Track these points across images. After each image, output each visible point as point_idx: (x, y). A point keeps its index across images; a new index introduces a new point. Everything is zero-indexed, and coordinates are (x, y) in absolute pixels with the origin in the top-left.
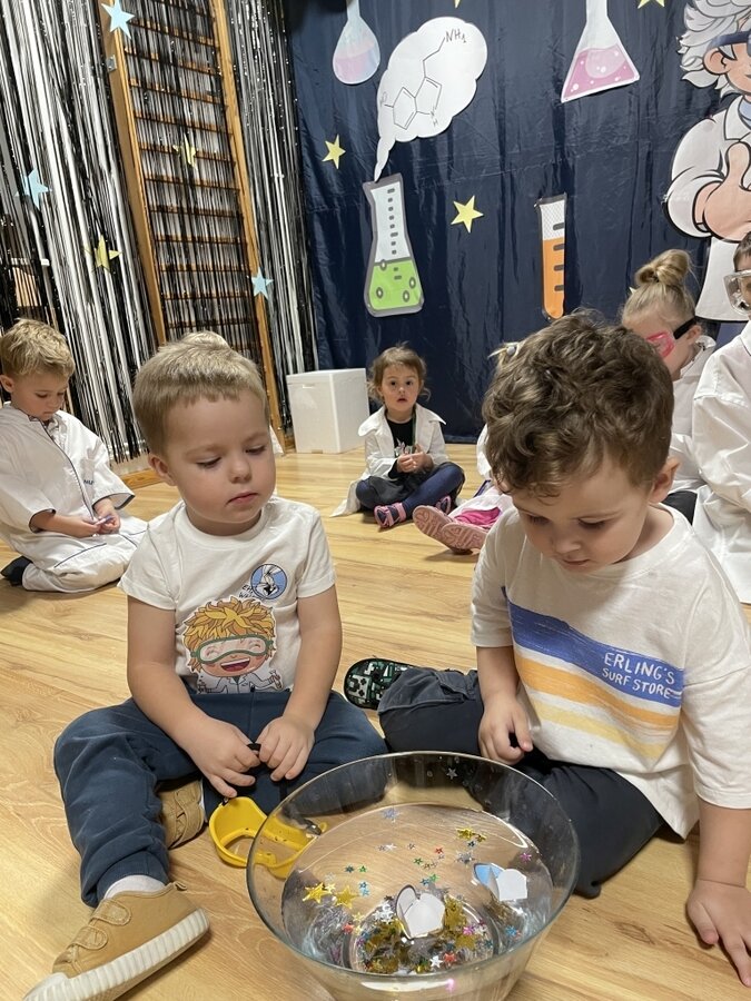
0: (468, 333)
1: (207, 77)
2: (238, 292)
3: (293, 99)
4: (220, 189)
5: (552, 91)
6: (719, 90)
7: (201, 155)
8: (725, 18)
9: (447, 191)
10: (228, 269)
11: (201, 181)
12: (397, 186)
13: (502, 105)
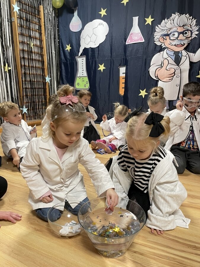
0: (101, 97)
1: (37, 26)
2: (42, 81)
3: (58, 33)
4: (39, 54)
5: (124, 41)
6: (162, 46)
7: (35, 45)
8: (164, 30)
9: (97, 61)
10: (40, 75)
11: (34, 52)
12: (85, 58)
13: (112, 42)
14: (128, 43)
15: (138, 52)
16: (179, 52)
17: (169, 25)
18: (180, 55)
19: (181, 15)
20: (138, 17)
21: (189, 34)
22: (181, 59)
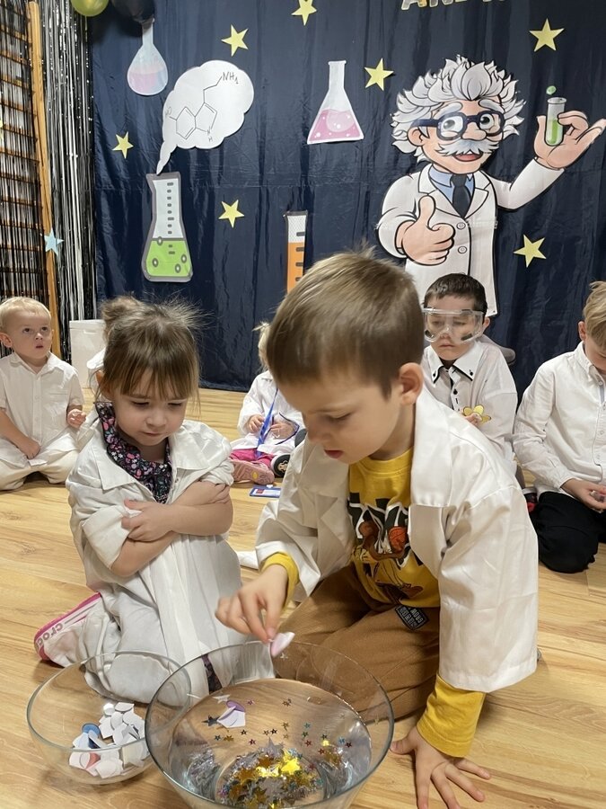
0: (228, 304)
1: (19, 66)
2: (31, 246)
3: (89, 95)
4: (22, 158)
5: (301, 134)
6: (417, 157)
7: (8, 128)
8: (424, 107)
9: (216, 192)
10: (24, 226)
11: (6, 149)
13: (263, 136)
14: (316, 139)
15: (346, 169)
16: (465, 176)
17: (436, 94)
18: (469, 185)
19: (473, 64)
20: (345, 62)
21: (494, 123)
22: (471, 198)
